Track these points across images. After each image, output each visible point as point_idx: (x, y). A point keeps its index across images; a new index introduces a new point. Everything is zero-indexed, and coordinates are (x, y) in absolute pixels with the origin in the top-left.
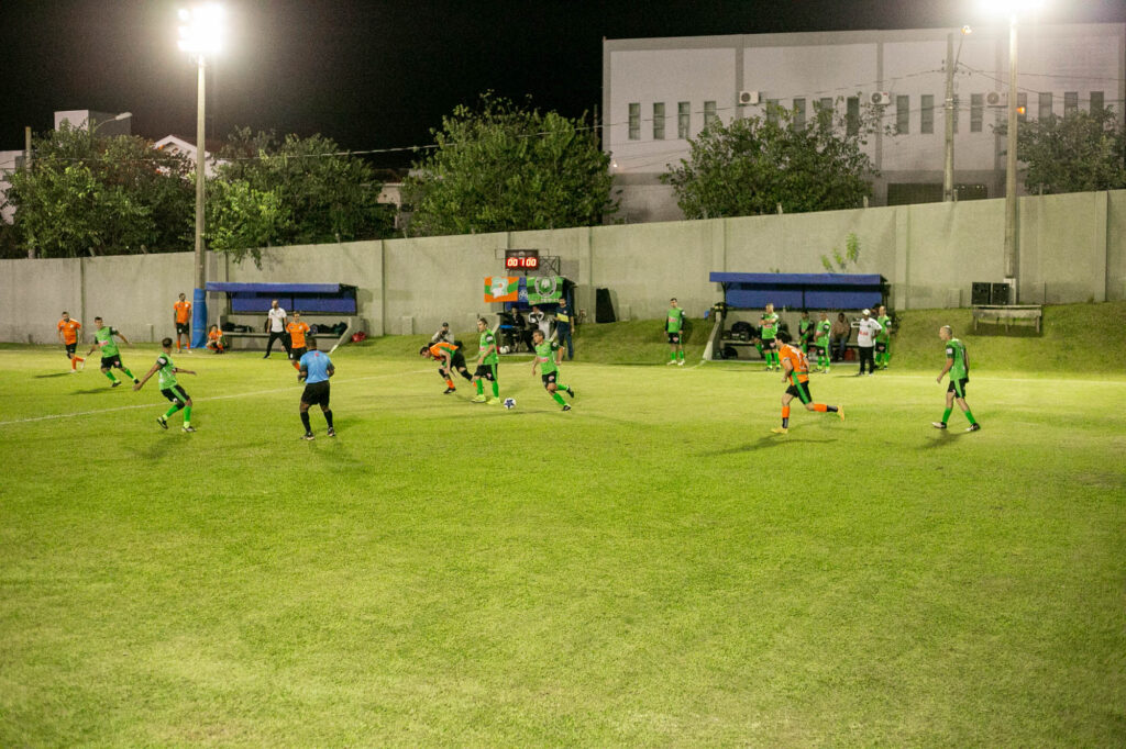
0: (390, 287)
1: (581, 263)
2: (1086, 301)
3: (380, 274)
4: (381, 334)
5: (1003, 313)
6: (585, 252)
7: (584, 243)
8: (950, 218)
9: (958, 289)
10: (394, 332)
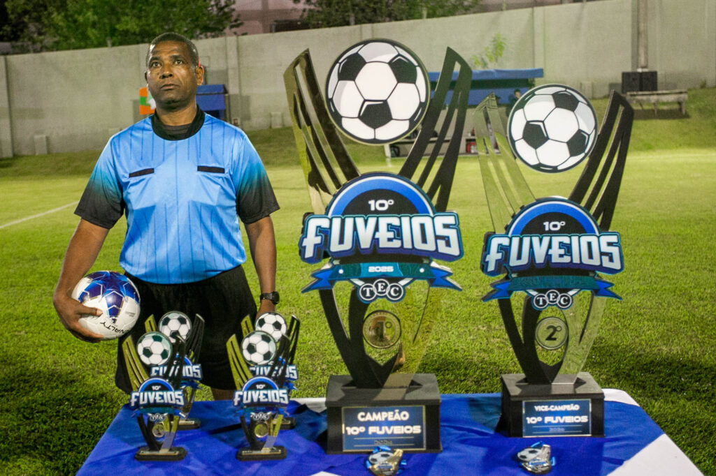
0: (18, 104)
1: (231, 72)
2: (698, 86)
3: (5, 92)
4: (11, 155)
5: (654, 98)
6: (233, 61)
7: (232, 54)
8: (580, 18)
9: (590, 82)
10: (25, 152)
